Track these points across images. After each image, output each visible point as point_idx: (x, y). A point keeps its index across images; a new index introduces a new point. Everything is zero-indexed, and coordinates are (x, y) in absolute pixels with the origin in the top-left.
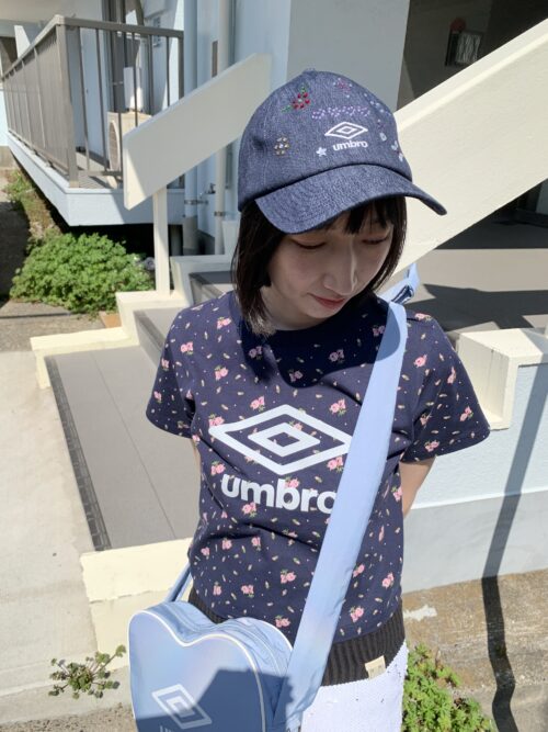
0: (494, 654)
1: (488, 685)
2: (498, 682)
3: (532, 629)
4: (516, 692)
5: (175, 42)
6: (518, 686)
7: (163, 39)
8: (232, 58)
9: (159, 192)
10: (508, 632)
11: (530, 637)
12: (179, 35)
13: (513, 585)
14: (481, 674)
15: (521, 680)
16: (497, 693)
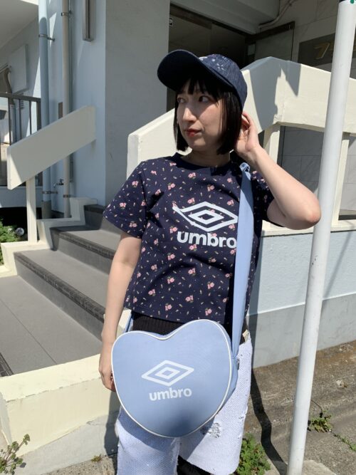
0: (258, 412)
1: (257, 428)
2: (262, 425)
3: (276, 395)
4: (272, 430)
5: (34, 104)
6: (273, 426)
7: (28, 102)
8: (71, 109)
9: (30, 179)
10: (263, 399)
11: (275, 400)
12: (38, 101)
13: (262, 373)
14: (252, 423)
15: (275, 423)
16: (262, 432)
